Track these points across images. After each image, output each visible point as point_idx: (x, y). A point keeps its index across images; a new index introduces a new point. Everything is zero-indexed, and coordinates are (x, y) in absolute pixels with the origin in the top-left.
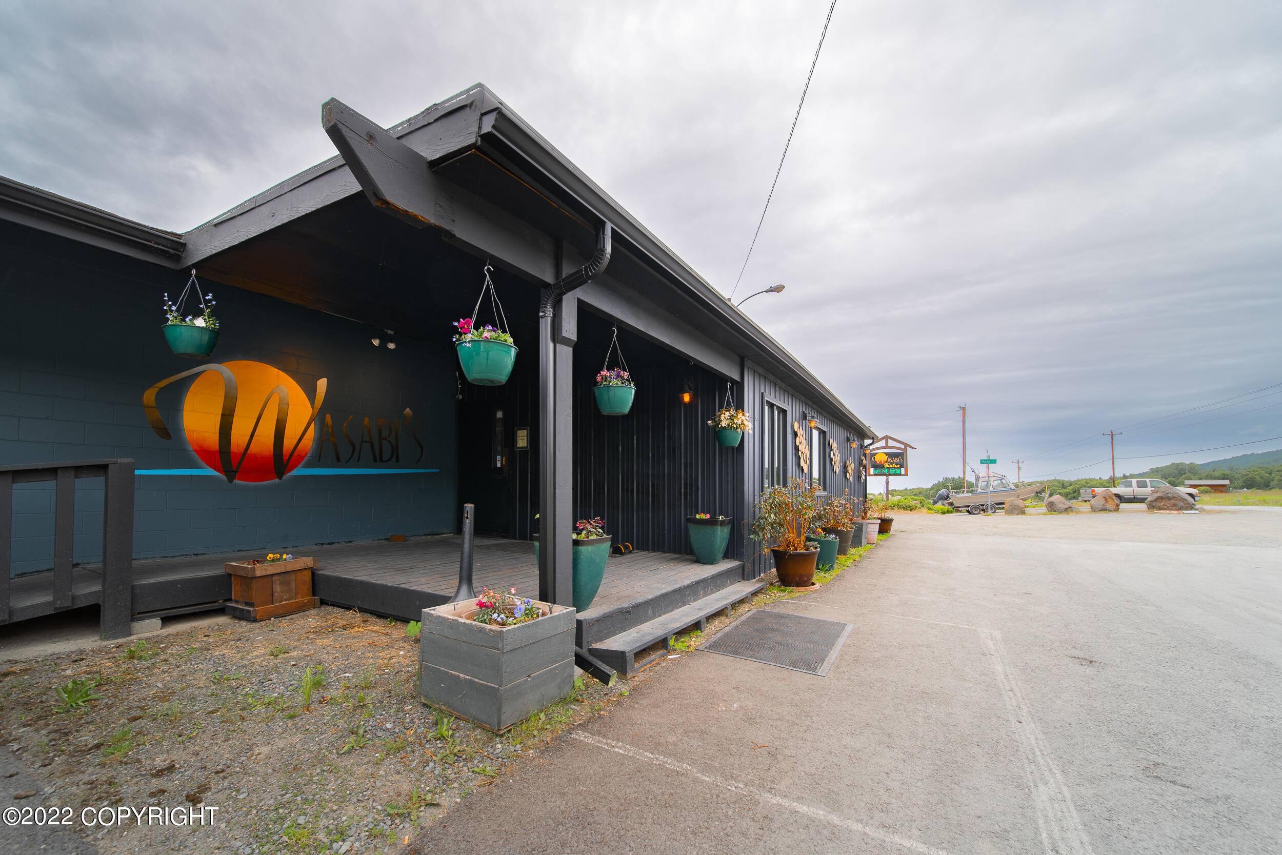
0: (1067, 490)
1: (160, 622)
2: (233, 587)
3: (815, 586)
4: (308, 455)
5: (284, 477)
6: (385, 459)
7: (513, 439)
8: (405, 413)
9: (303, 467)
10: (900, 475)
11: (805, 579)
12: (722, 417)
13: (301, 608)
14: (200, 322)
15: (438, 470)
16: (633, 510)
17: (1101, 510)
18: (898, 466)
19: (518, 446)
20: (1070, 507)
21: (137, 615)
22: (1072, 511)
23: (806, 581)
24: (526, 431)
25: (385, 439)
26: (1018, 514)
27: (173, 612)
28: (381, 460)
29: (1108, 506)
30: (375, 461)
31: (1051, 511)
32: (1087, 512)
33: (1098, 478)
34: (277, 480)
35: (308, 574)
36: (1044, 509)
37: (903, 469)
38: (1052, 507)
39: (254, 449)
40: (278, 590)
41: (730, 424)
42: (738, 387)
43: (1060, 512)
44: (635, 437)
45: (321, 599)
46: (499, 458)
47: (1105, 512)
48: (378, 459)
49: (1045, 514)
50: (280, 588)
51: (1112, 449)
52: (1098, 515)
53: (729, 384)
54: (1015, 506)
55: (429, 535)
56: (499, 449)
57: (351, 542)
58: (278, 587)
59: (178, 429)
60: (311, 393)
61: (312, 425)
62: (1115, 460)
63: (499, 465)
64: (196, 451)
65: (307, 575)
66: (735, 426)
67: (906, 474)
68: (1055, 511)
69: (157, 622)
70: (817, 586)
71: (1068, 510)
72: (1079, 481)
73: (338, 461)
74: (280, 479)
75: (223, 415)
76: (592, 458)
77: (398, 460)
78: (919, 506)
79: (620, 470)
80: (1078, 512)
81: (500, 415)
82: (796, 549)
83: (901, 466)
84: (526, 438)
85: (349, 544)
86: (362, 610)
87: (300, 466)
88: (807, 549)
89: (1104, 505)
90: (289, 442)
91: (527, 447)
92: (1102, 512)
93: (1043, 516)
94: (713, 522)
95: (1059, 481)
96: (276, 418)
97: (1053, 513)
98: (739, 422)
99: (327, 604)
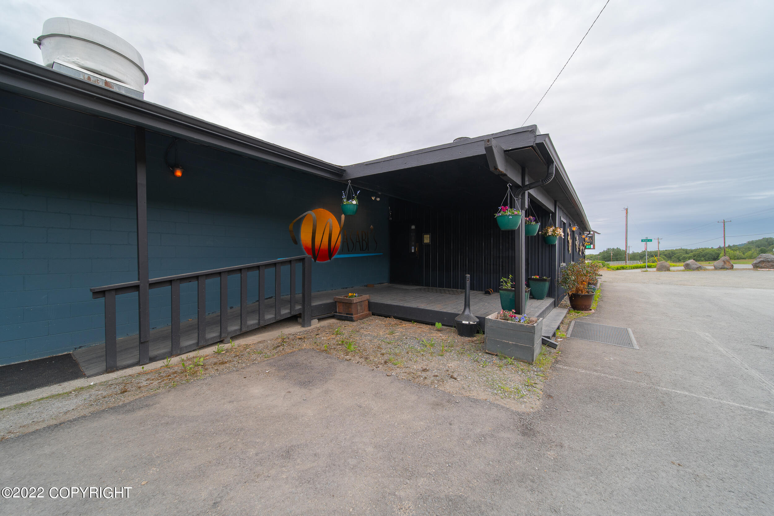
0: (689, 255)
1: (317, 320)
2: (337, 307)
3: (592, 311)
4: (339, 249)
5: (331, 259)
6: (364, 249)
7: (422, 239)
8: (371, 227)
9: (337, 254)
10: (590, 249)
11: (588, 307)
12: (549, 230)
13: (366, 316)
14: (354, 202)
15: (382, 254)
16: (491, 273)
17: (721, 268)
18: (589, 244)
19: (424, 242)
20: (700, 267)
21: (312, 318)
22: (701, 269)
23: (588, 308)
24: (429, 235)
25: (364, 240)
26: (665, 271)
27: (320, 317)
28: (363, 250)
29: (726, 266)
30: (361, 250)
31: (687, 269)
32: (712, 270)
33: (710, 247)
34: (329, 261)
35: (367, 301)
36: (683, 268)
37: (592, 246)
38: (688, 267)
39: (322, 247)
40: (359, 308)
41: (553, 234)
42: (554, 214)
43: (694, 269)
44: (492, 239)
45: (372, 313)
46: (413, 248)
47: (724, 269)
48: (362, 250)
49: (683, 271)
50: (360, 308)
51: (724, 231)
52: (720, 271)
53: (551, 214)
54: (663, 266)
55: (379, 284)
56: (413, 243)
57: (353, 287)
58: (359, 307)
59: (299, 239)
60: (339, 220)
61: (340, 235)
62: (726, 237)
63: (413, 251)
64: (305, 249)
65: (367, 303)
66: (556, 235)
67: (594, 248)
68: (690, 269)
69: (316, 321)
70: (593, 311)
71: (699, 269)
72: (697, 249)
73: (349, 252)
74: (330, 260)
75: (312, 233)
76: (467, 248)
77: (368, 250)
78: (602, 266)
79: (483, 254)
80: (705, 270)
81: (413, 227)
82: (582, 293)
83: (591, 244)
84: (429, 239)
85: (352, 288)
86: (396, 318)
87: (336, 254)
88: (588, 293)
89: (723, 266)
90: (333, 244)
91: (430, 243)
92: (722, 269)
93: (683, 272)
94: (541, 280)
95: (683, 250)
96: (329, 233)
97: (689, 270)
98: (558, 233)
99: (375, 315)
